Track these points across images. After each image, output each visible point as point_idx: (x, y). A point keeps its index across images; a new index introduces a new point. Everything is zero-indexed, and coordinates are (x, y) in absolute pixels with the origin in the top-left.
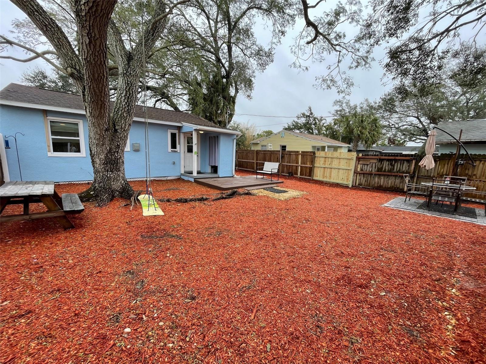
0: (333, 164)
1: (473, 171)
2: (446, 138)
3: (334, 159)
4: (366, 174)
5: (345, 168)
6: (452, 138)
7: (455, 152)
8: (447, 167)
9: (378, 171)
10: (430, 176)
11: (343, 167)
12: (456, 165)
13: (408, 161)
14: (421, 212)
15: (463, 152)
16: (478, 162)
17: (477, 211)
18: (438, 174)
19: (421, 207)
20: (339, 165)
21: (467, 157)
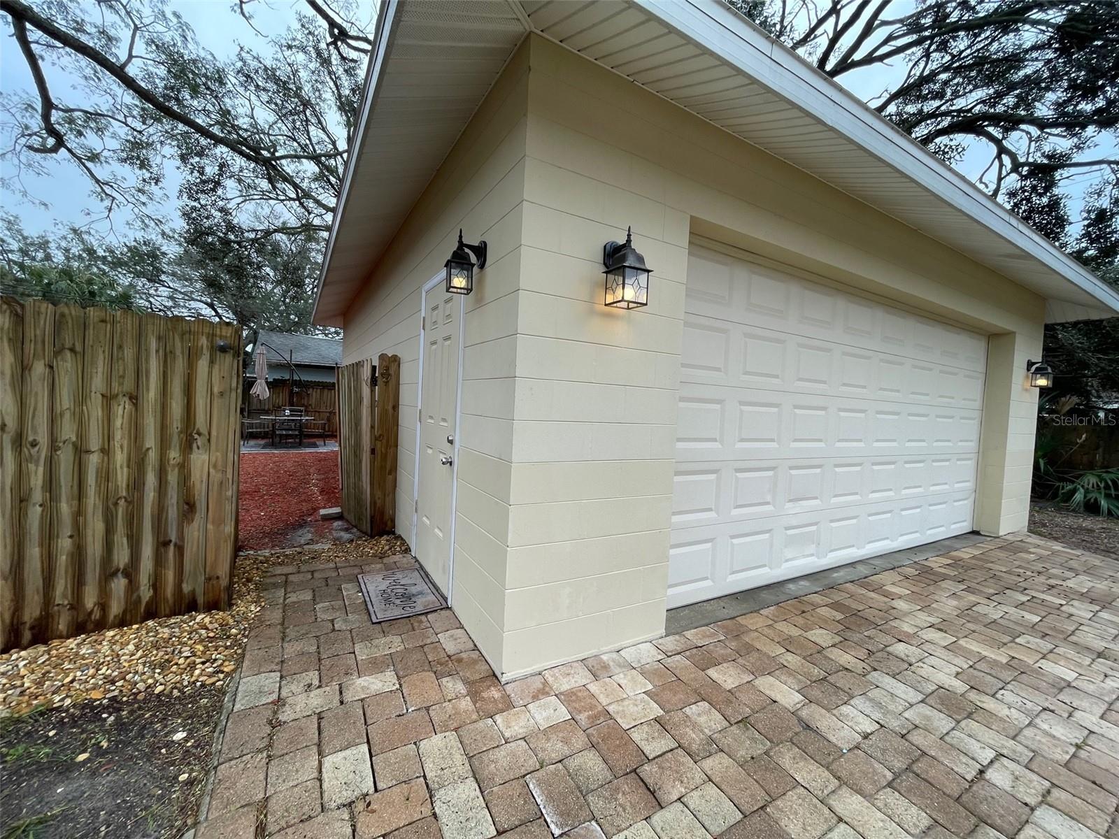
1: (308, 400)
2: (276, 359)
6: (281, 358)
7: (287, 377)
8: (283, 397)
10: (264, 410)
12: (291, 394)
14: (267, 451)
15: (295, 378)
16: (311, 390)
17: (318, 443)
18: (273, 406)
19: (264, 447)
21: (299, 383)
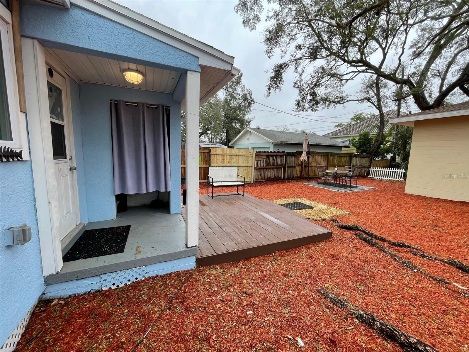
0: (232, 162)
3: (233, 157)
4: (260, 169)
5: (245, 165)
9: (267, 166)
11: (242, 164)
13: (281, 156)
20: (238, 163)
